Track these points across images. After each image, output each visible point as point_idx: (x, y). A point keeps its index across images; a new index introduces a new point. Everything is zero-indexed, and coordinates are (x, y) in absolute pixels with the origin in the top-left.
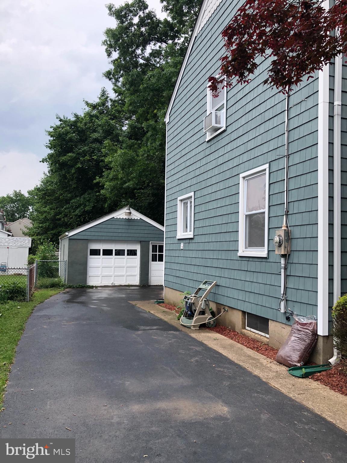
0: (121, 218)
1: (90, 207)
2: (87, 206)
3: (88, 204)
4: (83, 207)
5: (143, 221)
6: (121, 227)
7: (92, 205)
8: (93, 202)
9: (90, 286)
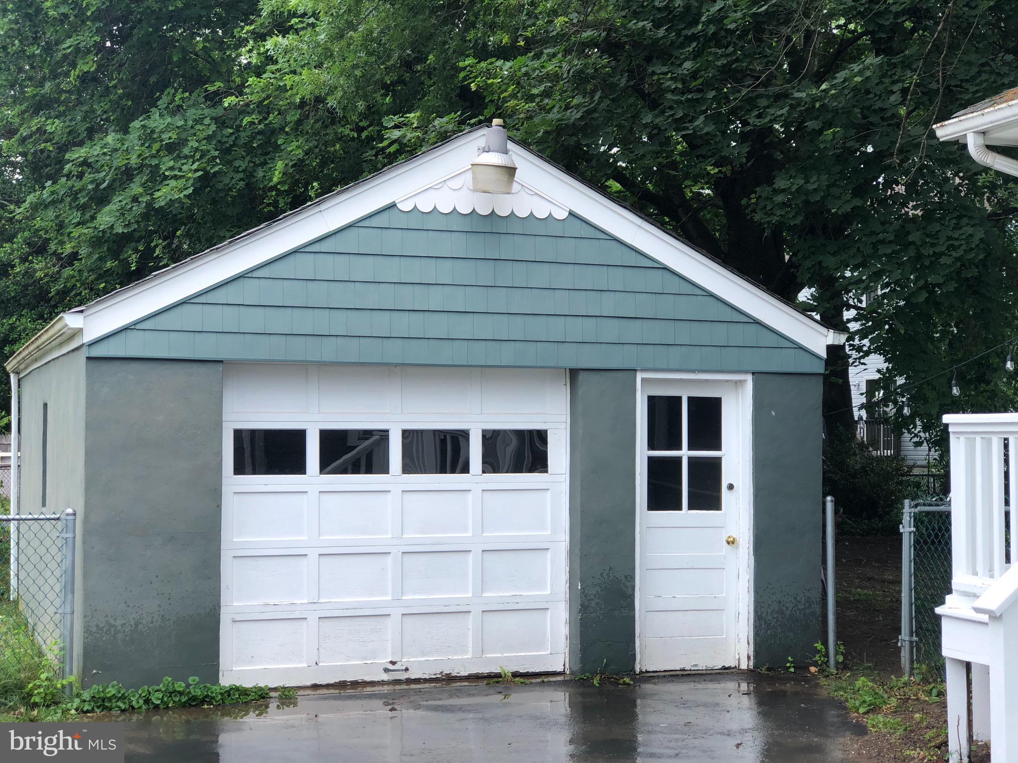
0: (445, 209)
1: (181, 183)
2: (166, 178)
3: (172, 169)
4: (143, 185)
5: (592, 233)
6: (445, 272)
7: (191, 170)
8: (198, 156)
9: (244, 692)
